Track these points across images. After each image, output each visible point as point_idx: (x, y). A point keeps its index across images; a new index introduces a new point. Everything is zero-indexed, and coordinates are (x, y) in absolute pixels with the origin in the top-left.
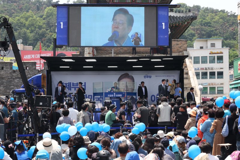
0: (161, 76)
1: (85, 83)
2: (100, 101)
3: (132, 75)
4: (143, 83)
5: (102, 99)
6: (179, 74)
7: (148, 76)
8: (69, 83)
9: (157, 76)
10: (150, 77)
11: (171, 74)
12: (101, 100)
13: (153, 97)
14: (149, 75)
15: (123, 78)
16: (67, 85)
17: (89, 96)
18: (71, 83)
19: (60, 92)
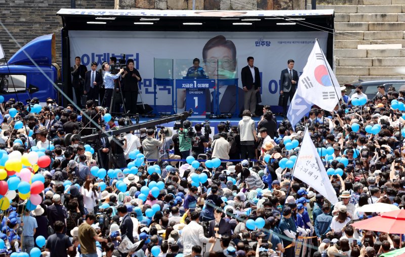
0: (290, 43)
1: (137, 55)
2: (167, 91)
3: (233, 40)
4: (251, 60)
5: (170, 87)
6: (327, 39)
7: (263, 42)
8: (105, 54)
9: (281, 43)
10: (268, 44)
11: (310, 38)
12: (169, 90)
13: (273, 85)
14: (265, 40)
15: (214, 45)
16: (102, 57)
17: (145, 80)
18: (108, 54)
19: (93, 81)
